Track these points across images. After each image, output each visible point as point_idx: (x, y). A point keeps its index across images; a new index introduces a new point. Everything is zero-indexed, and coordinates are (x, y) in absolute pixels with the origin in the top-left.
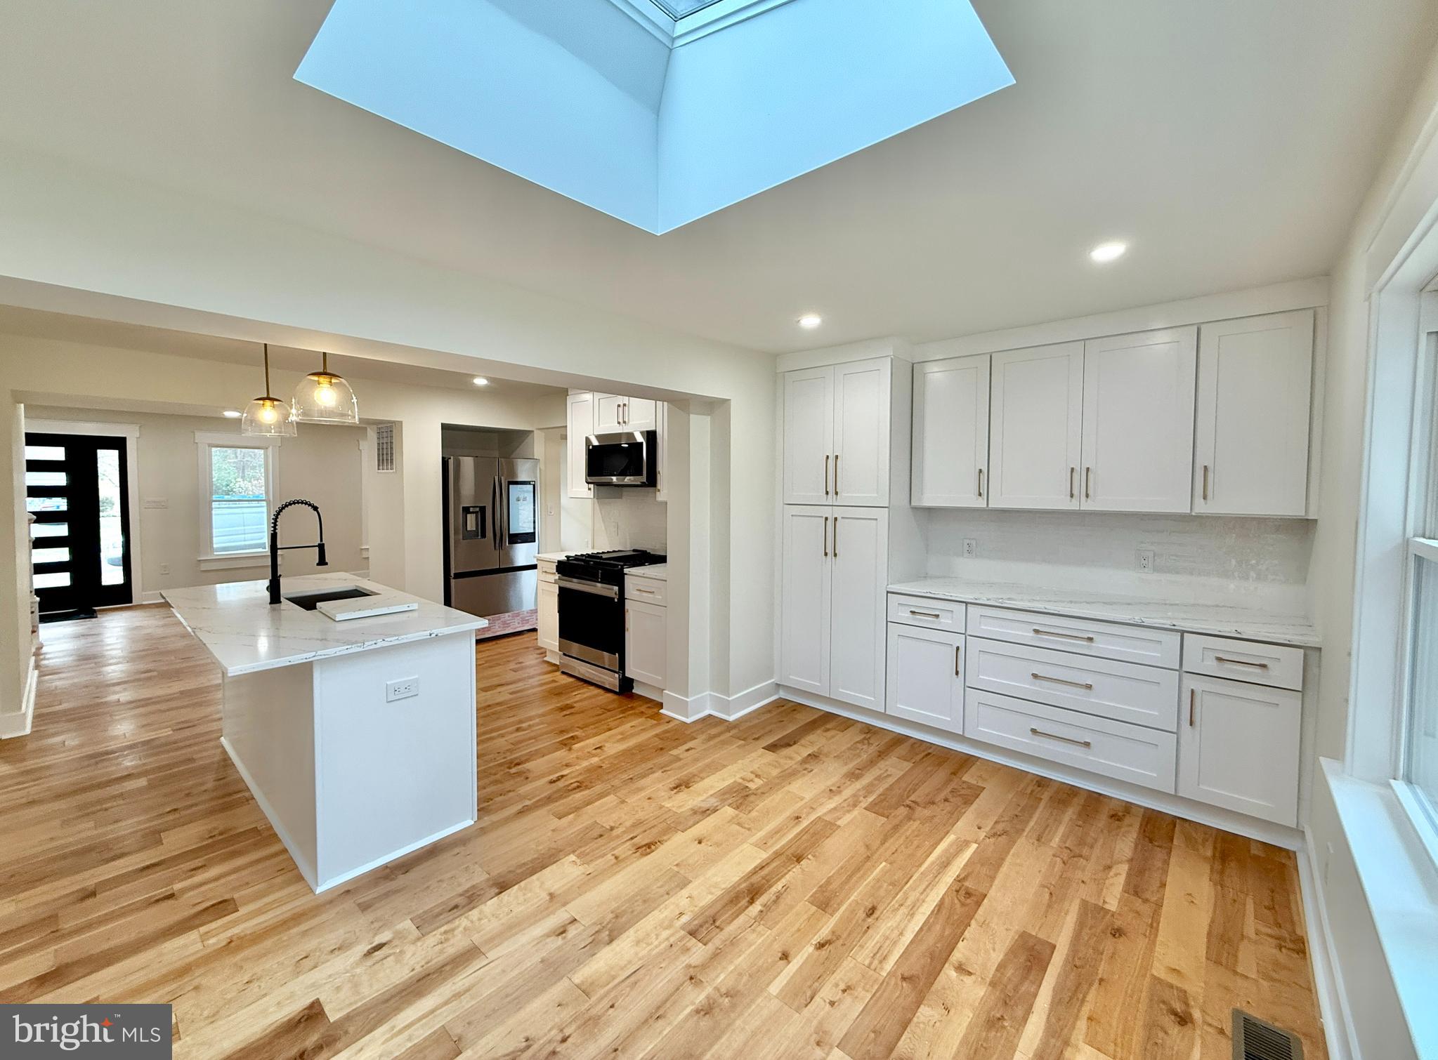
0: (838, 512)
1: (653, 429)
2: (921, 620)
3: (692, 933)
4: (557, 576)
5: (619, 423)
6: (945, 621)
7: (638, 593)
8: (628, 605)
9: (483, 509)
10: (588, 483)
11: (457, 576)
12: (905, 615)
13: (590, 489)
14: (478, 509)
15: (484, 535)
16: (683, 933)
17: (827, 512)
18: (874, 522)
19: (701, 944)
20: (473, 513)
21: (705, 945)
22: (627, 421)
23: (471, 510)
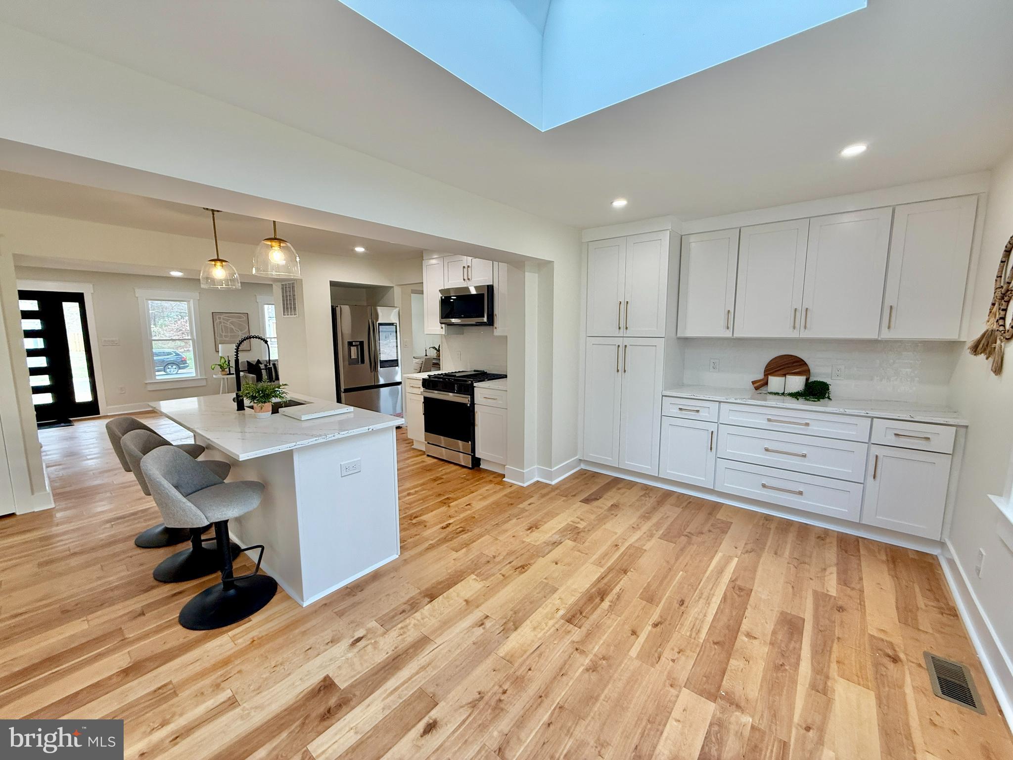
0: (627, 341)
1: (491, 284)
2: (686, 414)
3: (569, 621)
4: (422, 389)
5: (464, 280)
6: (704, 414)
7: (485, 399)
8: (477, 408)
9: (362, 343)
10: (441, 323)
11: (346, 391)
12: (674, 411)
13: (442, 328)
14: (358, 343)
15: (363, 361)
16: (563, 621)
17: (619, 341)
18: (654, 347)
19: (576, 628)
20: (354, 346)
21: (580, 628)
22: (470, 278)
23: (354, 344)
